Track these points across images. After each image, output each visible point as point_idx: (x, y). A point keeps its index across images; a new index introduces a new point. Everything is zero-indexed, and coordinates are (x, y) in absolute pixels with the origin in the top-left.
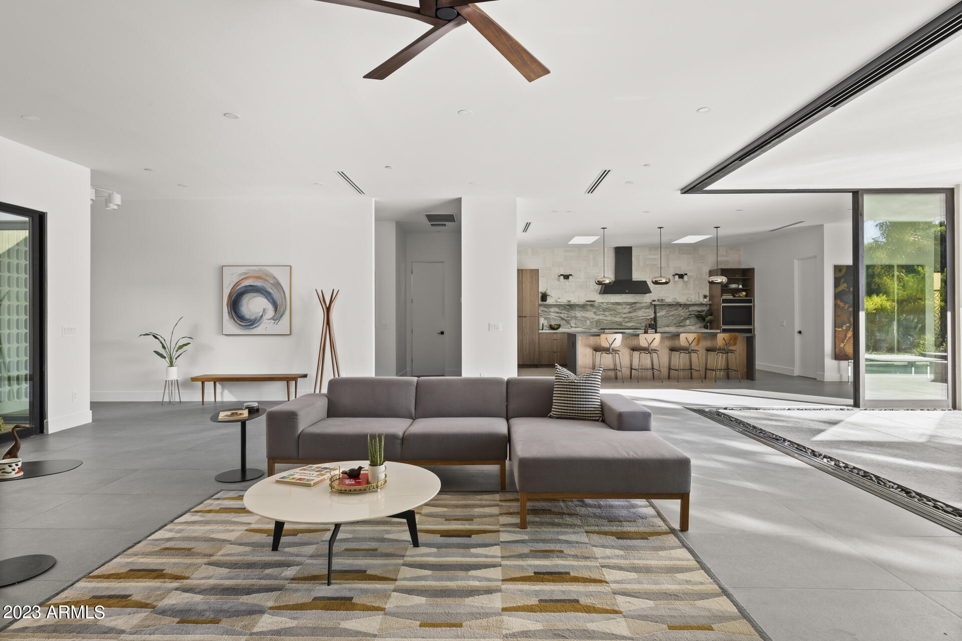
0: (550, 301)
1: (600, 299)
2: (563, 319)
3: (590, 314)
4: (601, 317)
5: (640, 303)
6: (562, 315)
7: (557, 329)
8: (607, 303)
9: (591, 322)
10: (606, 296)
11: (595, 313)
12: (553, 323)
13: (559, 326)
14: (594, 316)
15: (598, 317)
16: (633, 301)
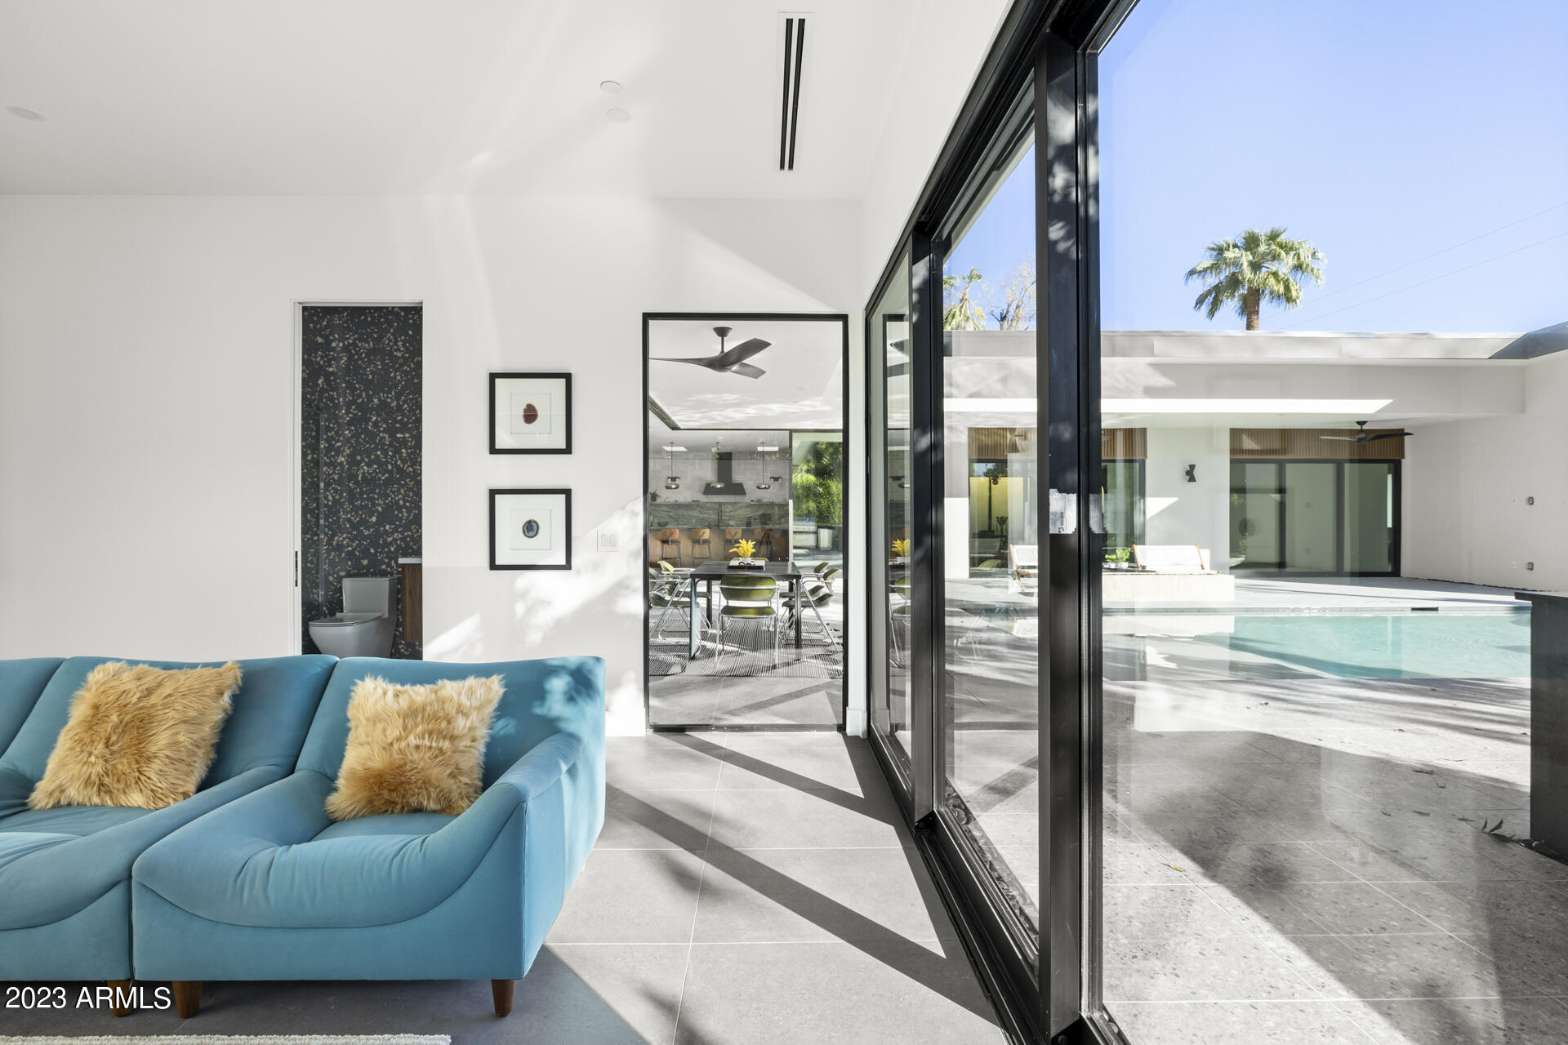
0: (659, 501)
1: (703, 499)
2: (671, 517)
3: (695, 513)
4: (706, 516)
5: (741, 503)
6: (670, 514)
7: (665, 526)
8: (711, 503)
9: (697, 520)
10: (710, 496)
11: (700, 512)
12: (662, 521)
13: (666, 524)
14: (699, 515)
15: (702, 516)
16: (734, 501)
